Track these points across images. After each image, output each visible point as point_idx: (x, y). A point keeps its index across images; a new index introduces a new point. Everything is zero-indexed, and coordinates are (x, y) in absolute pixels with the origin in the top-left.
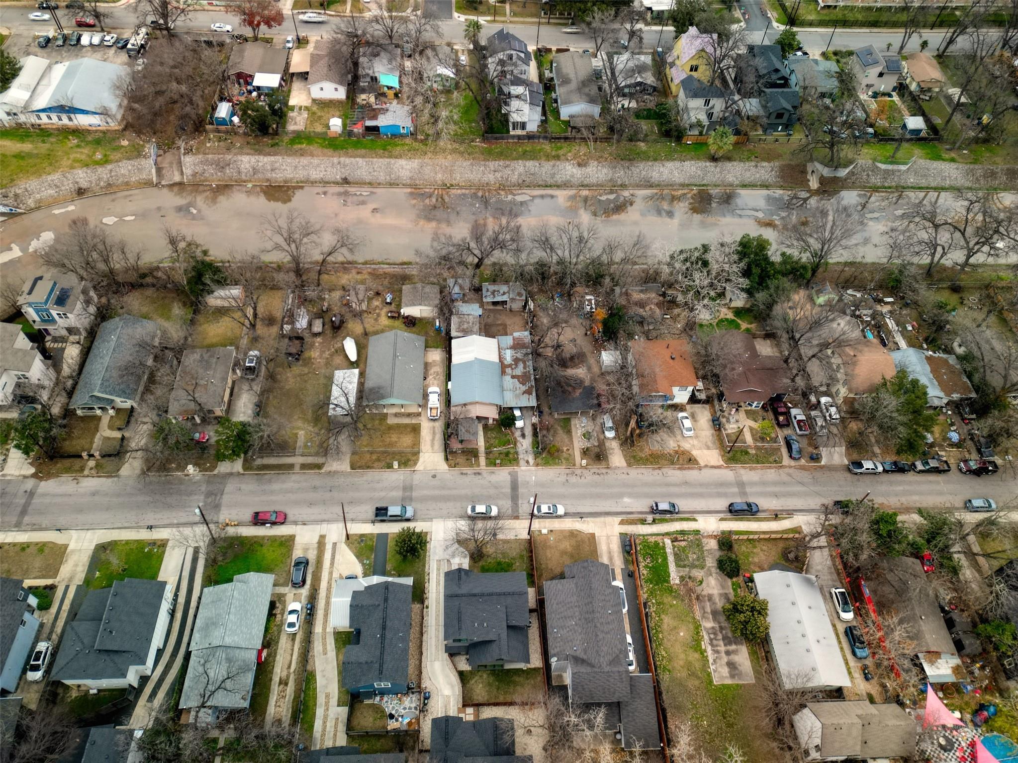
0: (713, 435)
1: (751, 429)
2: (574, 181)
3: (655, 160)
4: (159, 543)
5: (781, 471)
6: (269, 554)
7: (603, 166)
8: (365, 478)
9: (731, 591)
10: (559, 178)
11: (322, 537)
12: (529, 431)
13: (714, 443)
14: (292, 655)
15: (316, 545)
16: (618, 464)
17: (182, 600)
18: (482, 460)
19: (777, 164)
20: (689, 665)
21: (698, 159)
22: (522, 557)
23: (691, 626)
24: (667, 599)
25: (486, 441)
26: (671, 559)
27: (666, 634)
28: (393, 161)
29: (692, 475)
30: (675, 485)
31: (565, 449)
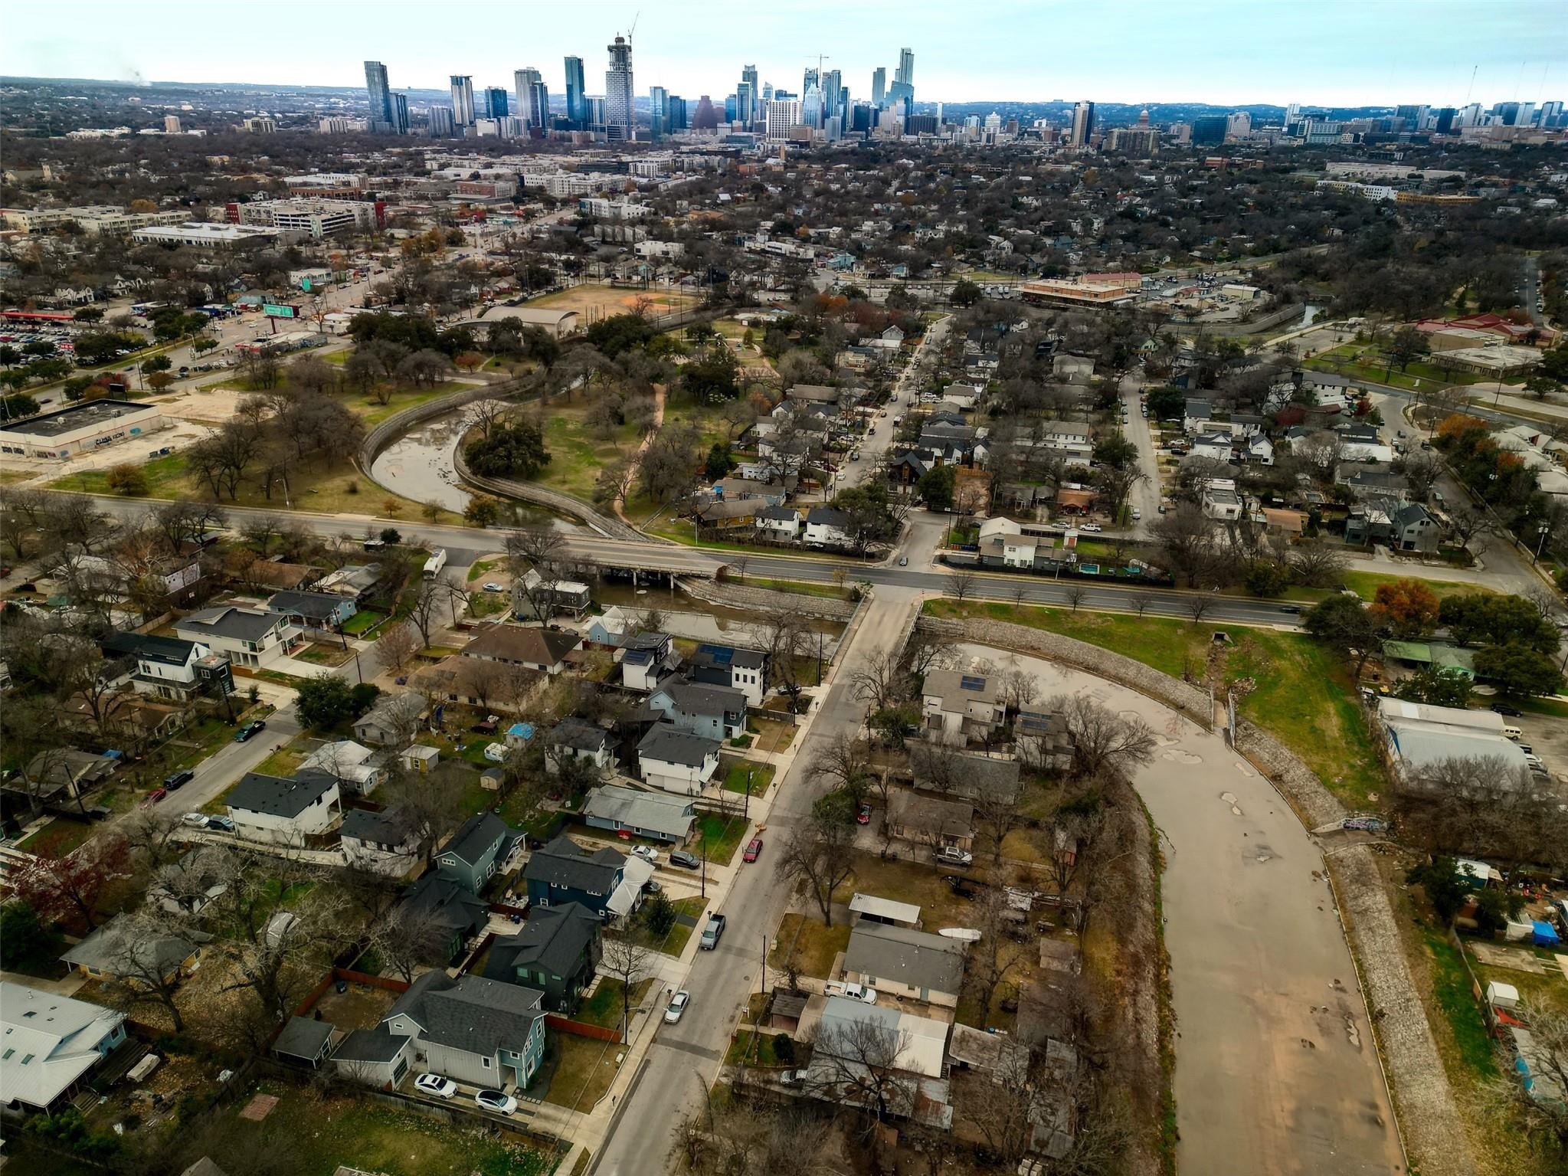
4: (761, 793)
6: (716, 848)
8: (771, 922)
11: (716, 883)
15: (709, 878)
18: (749, 1027)
20: (379, 1147)
27: (426, 1139)
28: (1440, 1072)
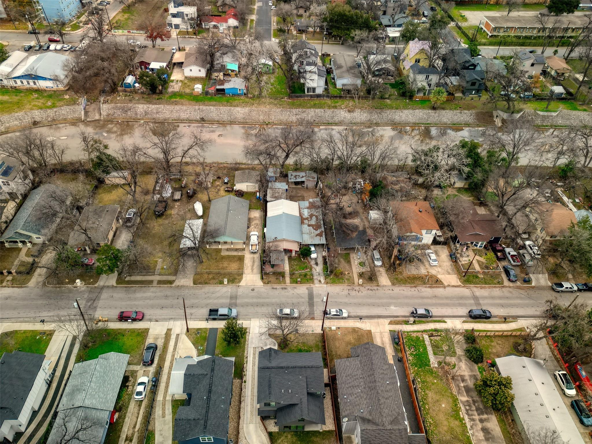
0: (451, 265)
1: (478, 261)
2: (346, 121)
3: (397, 109)
4: (48, 333)
5: (504, 289)
6: (128, 341)
7: (364, 112)
8: (203, 290)
9: (479, 373)
10: (336, 119)
11: (169, 330)
12: (320, 261)
13: (453, 270)
14: (137, 418)
15: (164, 336)
16: (385, 284)
17: (58, 374)
18: (288, 279)
19: (474, 111)
20: (451, 430)
21: (424, 109)
22: (317, 346)
23: (451, 400)
24: (430, 379)
25: (291, 266)
26: (429, 349)
27: (431, 405)
28: (232, 108)
29: (439, 291)
30: (428, 298)
31: (347, 273)
